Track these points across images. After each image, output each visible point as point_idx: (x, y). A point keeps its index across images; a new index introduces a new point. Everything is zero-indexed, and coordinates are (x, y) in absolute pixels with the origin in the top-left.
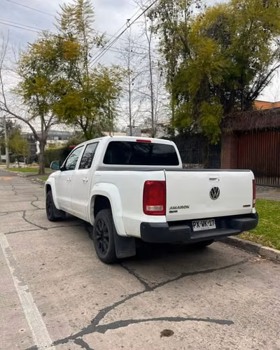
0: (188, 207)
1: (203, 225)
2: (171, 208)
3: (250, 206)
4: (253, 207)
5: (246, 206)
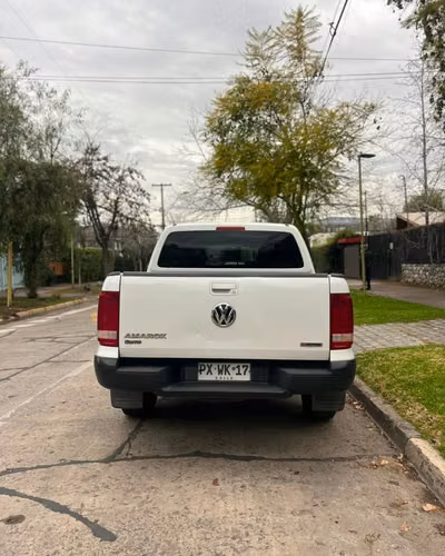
0: (163, 336)
1: (220, 372)
2: (128, 335)
3: (320, 345)
4: (331, 348)
5: (308, 345)
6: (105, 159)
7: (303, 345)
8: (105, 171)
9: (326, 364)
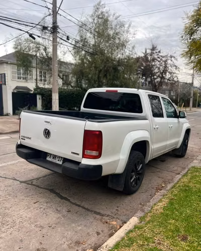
1: (53, 158)
2: (22, 136)
3: (78, 154)
4: (83, 157)
5: (74, 153)
6: (159, 52)
7: (72, 153)
8: (158, 58)
9: (78, 163)
